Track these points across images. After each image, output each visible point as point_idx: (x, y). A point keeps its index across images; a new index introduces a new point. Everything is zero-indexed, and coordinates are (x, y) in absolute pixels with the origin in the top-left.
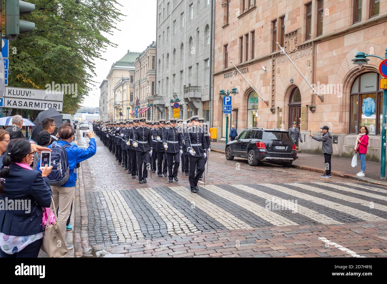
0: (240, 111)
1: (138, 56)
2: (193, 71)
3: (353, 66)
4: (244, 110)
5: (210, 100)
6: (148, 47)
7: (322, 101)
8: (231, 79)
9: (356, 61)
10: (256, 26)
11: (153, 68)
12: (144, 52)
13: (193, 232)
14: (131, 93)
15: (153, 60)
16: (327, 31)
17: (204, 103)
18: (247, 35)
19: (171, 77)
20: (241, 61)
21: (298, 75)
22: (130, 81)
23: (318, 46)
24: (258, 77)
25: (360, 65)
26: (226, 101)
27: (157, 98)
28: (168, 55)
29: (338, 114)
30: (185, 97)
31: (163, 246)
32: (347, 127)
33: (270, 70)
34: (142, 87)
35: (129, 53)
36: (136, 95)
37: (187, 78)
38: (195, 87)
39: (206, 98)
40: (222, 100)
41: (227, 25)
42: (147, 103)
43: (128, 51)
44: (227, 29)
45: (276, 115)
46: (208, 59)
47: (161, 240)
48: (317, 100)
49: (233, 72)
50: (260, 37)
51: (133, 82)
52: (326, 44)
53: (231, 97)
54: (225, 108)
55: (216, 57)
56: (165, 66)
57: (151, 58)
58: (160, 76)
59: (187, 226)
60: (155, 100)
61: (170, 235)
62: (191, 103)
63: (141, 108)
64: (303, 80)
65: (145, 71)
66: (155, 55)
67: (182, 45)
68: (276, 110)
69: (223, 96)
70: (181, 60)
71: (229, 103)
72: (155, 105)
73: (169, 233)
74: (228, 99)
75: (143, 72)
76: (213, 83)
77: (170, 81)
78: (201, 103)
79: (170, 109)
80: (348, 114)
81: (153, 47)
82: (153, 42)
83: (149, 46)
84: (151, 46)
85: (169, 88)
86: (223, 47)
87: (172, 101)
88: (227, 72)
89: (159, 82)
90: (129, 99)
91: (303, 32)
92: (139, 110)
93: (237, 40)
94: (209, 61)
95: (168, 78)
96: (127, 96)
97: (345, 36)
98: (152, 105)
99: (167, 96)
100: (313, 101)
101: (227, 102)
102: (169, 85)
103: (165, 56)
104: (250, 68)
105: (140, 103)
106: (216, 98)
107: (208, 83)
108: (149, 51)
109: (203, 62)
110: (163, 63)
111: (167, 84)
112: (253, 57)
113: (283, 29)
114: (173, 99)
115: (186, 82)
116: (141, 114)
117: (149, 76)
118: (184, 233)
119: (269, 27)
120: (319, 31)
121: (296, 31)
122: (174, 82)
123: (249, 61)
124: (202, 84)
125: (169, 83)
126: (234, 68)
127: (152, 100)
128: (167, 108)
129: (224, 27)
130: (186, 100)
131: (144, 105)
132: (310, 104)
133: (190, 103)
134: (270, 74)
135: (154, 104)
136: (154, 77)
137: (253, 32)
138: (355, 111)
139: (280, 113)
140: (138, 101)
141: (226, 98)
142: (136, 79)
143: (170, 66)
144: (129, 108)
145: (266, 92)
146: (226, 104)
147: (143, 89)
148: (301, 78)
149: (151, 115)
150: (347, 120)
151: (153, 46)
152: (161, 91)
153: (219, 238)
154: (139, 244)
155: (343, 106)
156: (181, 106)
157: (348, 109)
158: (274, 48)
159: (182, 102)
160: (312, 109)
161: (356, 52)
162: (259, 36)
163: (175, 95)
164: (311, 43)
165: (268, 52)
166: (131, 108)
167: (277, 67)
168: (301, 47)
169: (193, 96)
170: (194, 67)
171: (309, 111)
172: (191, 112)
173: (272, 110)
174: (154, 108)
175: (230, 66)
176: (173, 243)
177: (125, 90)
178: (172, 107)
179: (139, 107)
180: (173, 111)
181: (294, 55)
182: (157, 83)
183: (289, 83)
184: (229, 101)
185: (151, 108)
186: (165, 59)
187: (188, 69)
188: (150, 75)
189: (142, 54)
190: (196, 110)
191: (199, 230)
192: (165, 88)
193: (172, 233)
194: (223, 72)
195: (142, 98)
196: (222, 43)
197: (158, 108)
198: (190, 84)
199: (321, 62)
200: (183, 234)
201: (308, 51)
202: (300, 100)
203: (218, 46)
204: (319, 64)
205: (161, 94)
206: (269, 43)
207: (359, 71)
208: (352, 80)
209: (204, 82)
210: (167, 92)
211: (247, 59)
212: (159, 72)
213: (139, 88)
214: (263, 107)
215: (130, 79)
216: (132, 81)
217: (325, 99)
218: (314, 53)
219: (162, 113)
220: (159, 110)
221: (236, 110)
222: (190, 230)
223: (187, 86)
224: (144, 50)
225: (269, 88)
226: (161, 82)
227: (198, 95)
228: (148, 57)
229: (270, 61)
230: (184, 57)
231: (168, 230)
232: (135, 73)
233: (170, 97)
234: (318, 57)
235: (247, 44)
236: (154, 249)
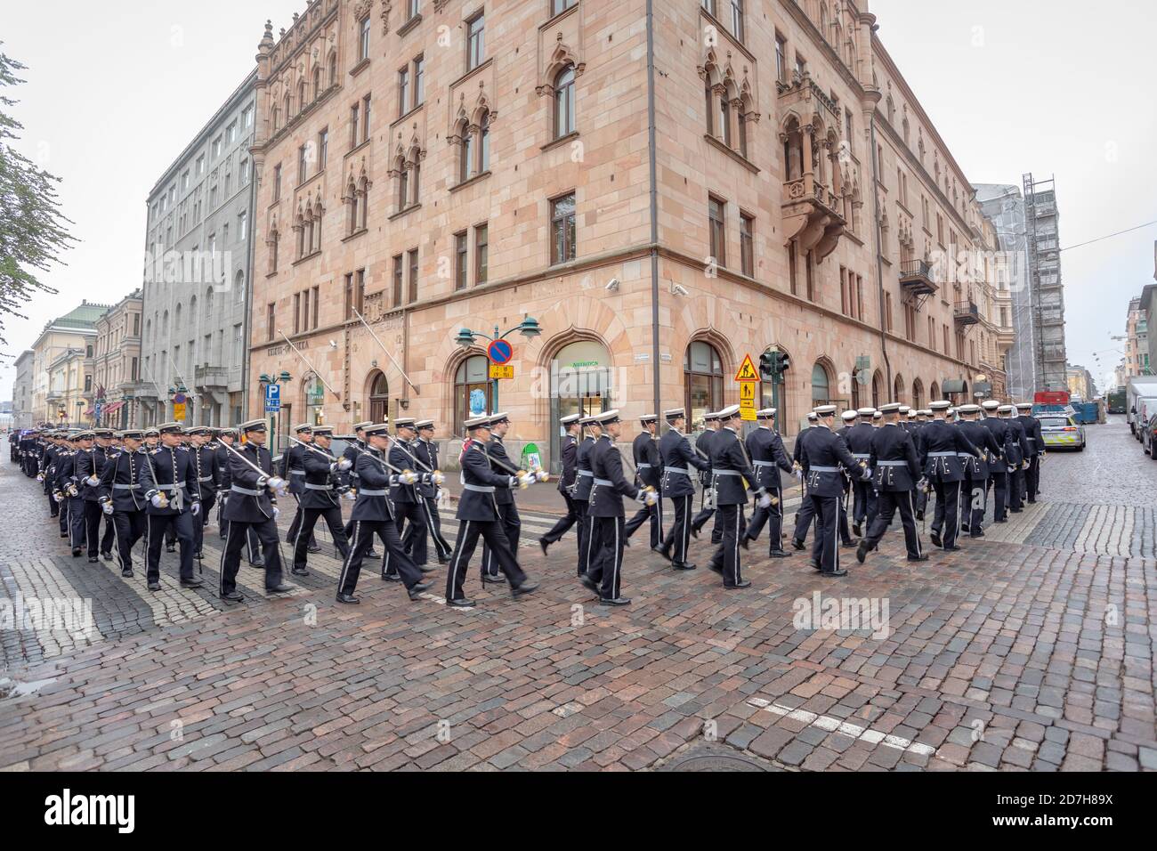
0: (295, 408)
1: (105, 312)
2: (214, 342)
3: (458, 347)
4: (301, 405)
5: (244, 391)
6: (126, 297)
7: (418, 393)
8: (279, 358)
9: (460, 340)
10: (321, 280)
11: (136, 334)
12: (117, 305)
13: (205, 614)
14: (87, 376)
15: (137, 320)
16: (423, 296)
17: (232, 394)
18: (307, 292)
19: (170, 351)
20: (297, 331)
21: (384, 355)
22: (85, 354)
23: (412, 316)
24: (324, 356)
25: (464, 345)
26: (271, 392)
27: (143, 385)
28: (166, 313)
29: (439, 411)
30: (198, 385)
31: (144, 648)
32: (452, 429)
33: (342, 346)
34: (112, 365)
35: (85, 305)
36: (98, 381)
37: (202, 353)
38: (217, 368)
39: (236, 387)
40: (263, 390)
41: (275, 274)
42: (122, 395)
43: (84, 301)
44: (274, 280)
45: (351, 413)
46: (240, 324)
47: (139, 638)
48: (411, 392)
49: (284, 346)
50: (327, 297)
51: (91, 356)
52: (422, 315)
53: (278, 387)
54: (269, 404)
55: (254, 321)
56: (160, 330)
57: (131, 318)
58: (148, 348)
59: (193, 605)
60: (138, 389)
61: (158, 625)
62: (209, 394)
63: (108, 402)
64: (391, 363)
65: (119, 338)
66: (140, 312)
67: (194, 298)
68: (352, 407)
69: (265, 384)
70: (192, 322)
71: (276, 395)
72: (137, 398)
73: (156, 623)
74: (274, 389)
75: (114, 340)
76: (249, 363)
77: (169, 358)
78: (226, 396)
79: (167, 404)
80: (452, 410)
81: (137, 298)
82: (138, 290)
83: (128, 295)
84: (133, 296)
85: (167, 371)
86: (266, 307)
87: (171, 392)
88: (273, 346)
89: (148, 358)
90: (82, 386)
91: (390, 294)
92: (103, 406)
93: (289, 297)
94: (242, 327)
95: (164, 352)
96: (77, 382)
97: (447, 305)
98: (131, 398)
99: (163, 383)
100: (405, 393)
101: (273, 394)
102: (168, 364)
103: (161, 315)
104: (311, 341)
105: (107, 393)
106: (254, 386)
107: (239, 362)
108: (129, 305)
109: (232, 328)
110: (156, 326)
111: (163, 362)
112: (315, 325)
113: (362, 288)
114: (175, 387)
115: (199, 359)
116: (109, 415)
117: (126, 348)
118: (187, 618)
119: (342, 283)
120: (413, 296)
121: (381, 293)
122: (176, 359)
123: (309, 332)
124: (229, 365)
125: (168, 360)
126: (285, 341)
127: (133, 390)
128: (161, 403)
129: (268, 277)
130: (200, 389)
131: (115, 398)
132: (400, 398)
133: (207, 394)
134: (342, 352)
135: (137, 396)
136: (138, 349)
137: (316, 289)
138: (461, 407)
139: (358, 410)
140: (101, 392)
141: (271, 387)
142: (100, 351)
143: (169, 331)
144: (83, 403)
145: (336, 379)
146: (270, 396)
147: (113, 369)
148: (389, 359)
149: (129, 416)
150: (452, 419)
151: (137, 295)
152: (150, 375)
153: (252, 617)
154: (92, 652)
155: (445, 400)
156: (190, 400)
157: (451, 404)
158: (348, 313)
159: (192, 394)
160: (404, 404)
161: (460, 328)
162: (325, 294)
163: (178, 382)
164: (401, 311)
165: (340, 319)
166: (86, 402)
167: (352, 343)
168: (387, 316)
169: (212, 383)
170: (215, 336)
171: (400, 407)
172: (209, 410)
173: (345, 406)
174: (136, 403)
175: (278, 337)
176: (164, 640)
177: (74, 370)
178: (172, 401)
179: (104, 402)
180: (173, 409)
181: (377, 327)
182: (143, 359)
183: (371, 367)
184: (275, 391)
185: (130, 403)
186: (160, 320)
187: (203, 338)
188: (128, 345)
189: (113, 308)
190: (218, 407)
191: (215, 609)
192: (158, 368)
193: (162, 622)
194: (266, 346)
195: (112, 386)
196: (264, 301)
197: (144, 403)
198: (206, 364)
199: (415, 338)
200: (184, 621)
201: (398, 323)
202: (387, 392)
203: (258, 305)
204: (413, 340)
205: (150, 380)
206: (341, 306)
207: (465, 354)
208: (456, 365)
209: (233, 362)
210: (162, 375)
211: (306, 329)
212: (148, 341)
213: (104, 368)
214: (330, 403)
215: (86, 351)
216: (90, 354)
217: (422, 390)
218: (406, 325)
219: (151, 412)
220: (146, 407)
221: (288, 406)
222: (199, 612)
223: (202, 366)
224: (118, 302)
225: (341, 373)
226: (151, 358)
227: (221, 382)
228: (126, 315)
229: (342, 334)
230: (197, 319)
231: (155, 618)
232: (97, 342)
233: (169, 383)
234: (412, 330)
235: (307, 305)
236: (123, 658)
